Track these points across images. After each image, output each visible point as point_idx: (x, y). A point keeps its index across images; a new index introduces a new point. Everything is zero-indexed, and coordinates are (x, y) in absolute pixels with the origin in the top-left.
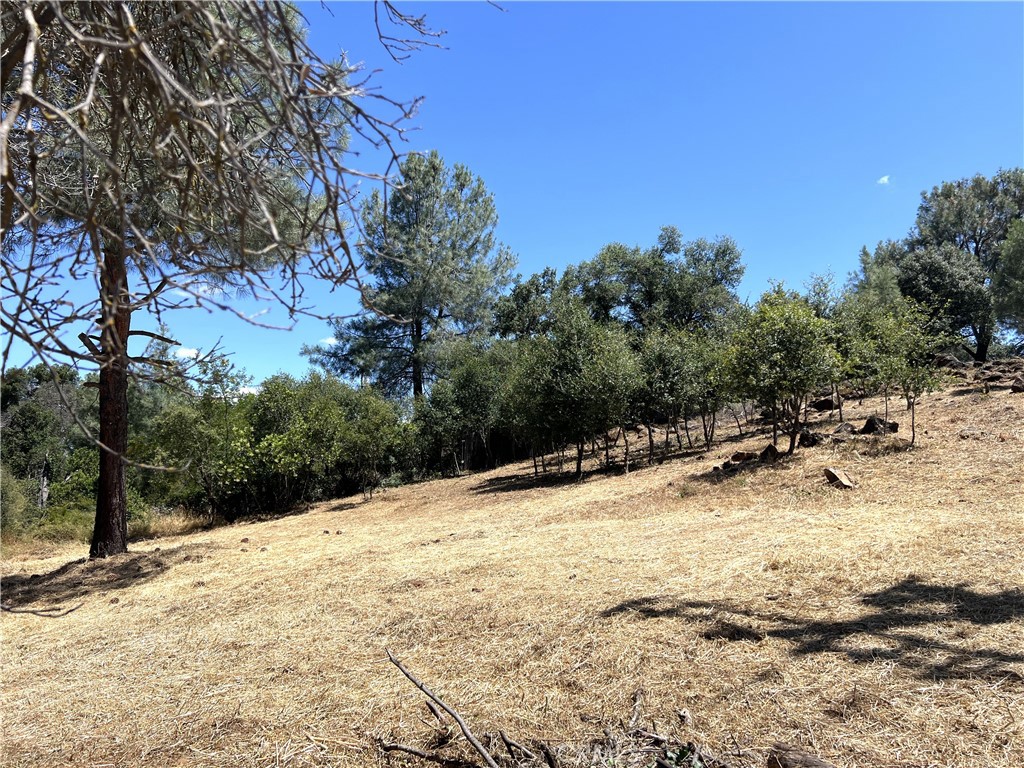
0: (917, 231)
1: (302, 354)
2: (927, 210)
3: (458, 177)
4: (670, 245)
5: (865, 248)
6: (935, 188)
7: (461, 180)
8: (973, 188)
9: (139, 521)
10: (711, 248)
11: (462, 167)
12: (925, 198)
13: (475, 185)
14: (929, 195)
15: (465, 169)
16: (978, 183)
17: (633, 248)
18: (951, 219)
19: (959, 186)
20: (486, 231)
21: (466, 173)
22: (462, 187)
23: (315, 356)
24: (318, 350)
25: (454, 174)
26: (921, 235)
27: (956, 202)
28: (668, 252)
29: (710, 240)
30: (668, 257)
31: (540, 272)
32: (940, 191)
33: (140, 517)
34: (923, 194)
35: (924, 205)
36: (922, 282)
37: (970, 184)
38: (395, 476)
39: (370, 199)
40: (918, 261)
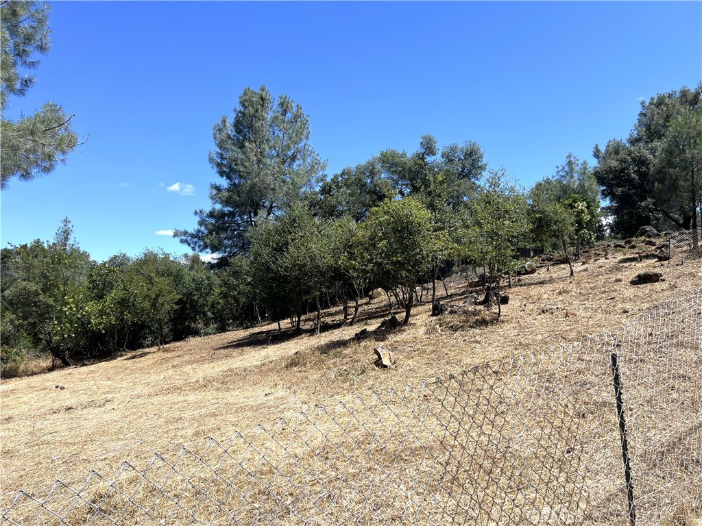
0: (635, 132)
1: (174, 236)
2: (645, 115)
3: (282, 104)
4: (429, 148)
5: (597, 146)
6: (652, 99)
7: (284, 107)
8: (681, 97)
9: (13, 364)
10: (462, 150)
11: (286, 97)
12: (644, 106)
13: (295, 109)
14: (647, 103)
15: (287, 99)
16: (684, 94)
17: (401, 153)
18: (660, 122)
19: (669, 97)
20: (303, 144)
21: (288, 102)
22: (284, 113)
23: (183, 237)
24: (186, 233)
25: (279, 102)
26: (638, 135)
27: (665, 109)
28: (428, 155)
29: (461, 145)
30: (429, 159)
31: (339, 172)
32: (655, 101)
33: (15, 360)
34: (643, 103)
35: (644, 111)
36: (632, 171)
37: (678, 95)
38: (213, 326)
39: (220, 123)
40: (629, 155)
